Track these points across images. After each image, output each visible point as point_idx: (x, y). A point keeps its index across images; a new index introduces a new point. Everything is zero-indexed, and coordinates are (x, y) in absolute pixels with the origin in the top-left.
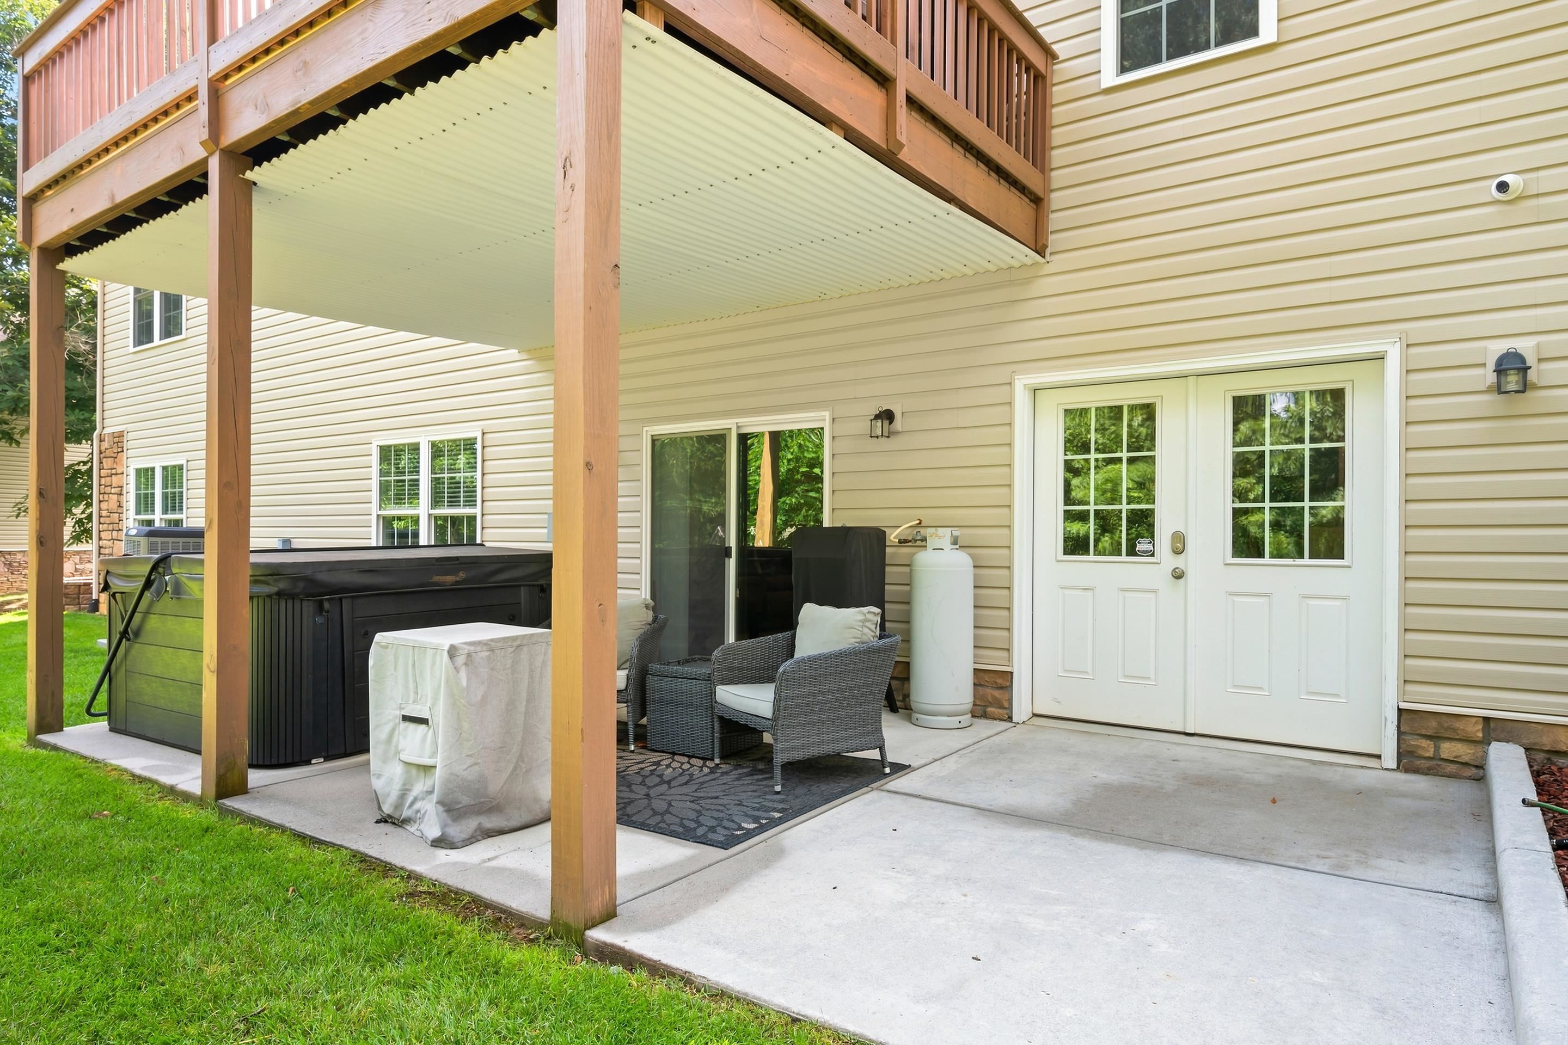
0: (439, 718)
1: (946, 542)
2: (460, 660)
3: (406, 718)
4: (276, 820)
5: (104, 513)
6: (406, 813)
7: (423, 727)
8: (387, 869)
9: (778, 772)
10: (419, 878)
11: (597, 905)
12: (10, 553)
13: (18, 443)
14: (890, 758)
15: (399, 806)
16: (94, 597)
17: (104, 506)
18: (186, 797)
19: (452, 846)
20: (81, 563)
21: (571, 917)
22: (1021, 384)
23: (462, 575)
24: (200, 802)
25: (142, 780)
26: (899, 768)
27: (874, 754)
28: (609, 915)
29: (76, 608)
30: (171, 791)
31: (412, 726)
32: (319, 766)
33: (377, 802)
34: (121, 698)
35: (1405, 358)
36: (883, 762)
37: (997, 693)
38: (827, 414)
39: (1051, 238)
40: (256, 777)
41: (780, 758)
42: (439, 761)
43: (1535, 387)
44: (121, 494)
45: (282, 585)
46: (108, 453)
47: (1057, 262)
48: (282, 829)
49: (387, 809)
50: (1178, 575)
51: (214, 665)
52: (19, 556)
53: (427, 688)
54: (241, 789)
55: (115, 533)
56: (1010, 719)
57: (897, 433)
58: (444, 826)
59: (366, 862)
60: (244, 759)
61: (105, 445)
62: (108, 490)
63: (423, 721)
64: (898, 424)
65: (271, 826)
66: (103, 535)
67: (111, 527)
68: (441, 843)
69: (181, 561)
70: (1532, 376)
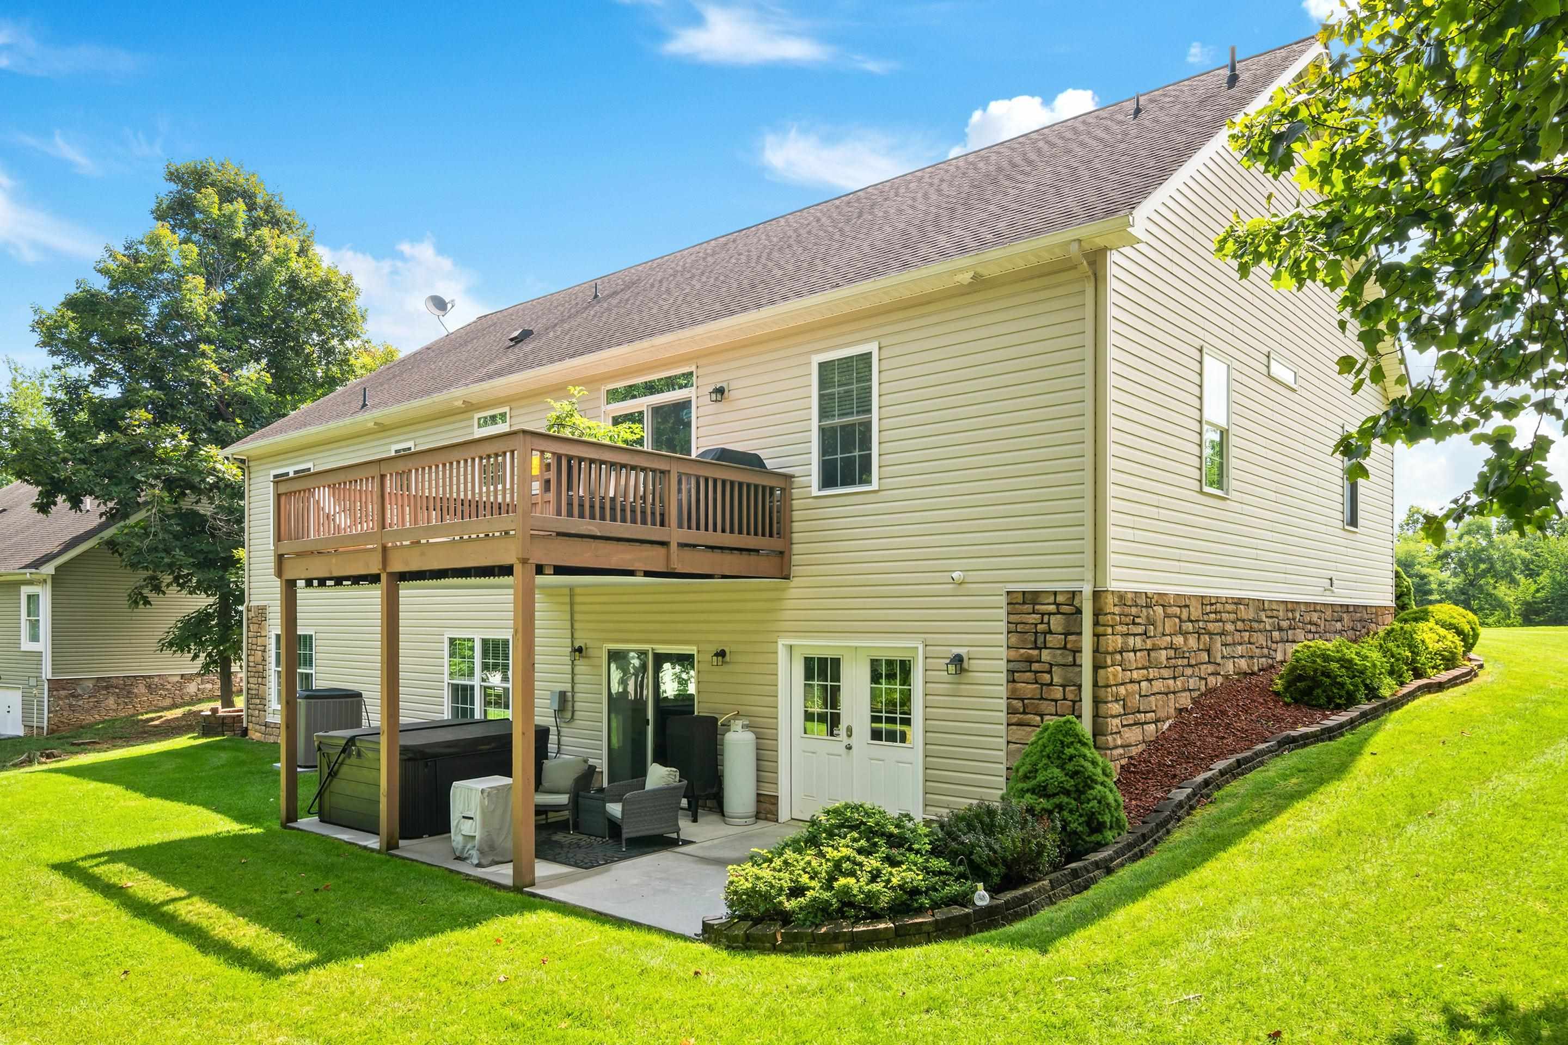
0: (478, 817)
1: (739, 728)
2: (485, 794)
3: (464, 817)
4: (414, 858)
5: (252, 664)
6: (465, 855)
7: (471, 821)
8: (459, 873)
9: (624, 842)
10: (470, 875)
11: (527, 881)
12: (149, 677)
13: (164, 593)
14: (682, 837)
15: (462, 852)
16: (245, 725)
17: (251, 658)
18: (372, 850)
19: (483, 867)
20: (202, 683)
21: (519, 884)
22: (782, 643)
23: (493, 745)
24: (379, 852)
25: (350, 843)
26: (687, 843)
27: (675, 836)
28: (532, 884)
29: (232, 733)
30: (365, 848)
31: (466, 820)
32: (426, 839)
33: (454, 851)
34: (326, 806)
35: (925, 652)
36: (678, 840)
37: (771, 807)
38: (695, 648)
39: (793, 568)
40: (402, 843)
41: (624, 836)
42: (478, 835)
43: (967, 671)
44: (264, 651)
45: (410, 755)
46: (254, 620)
47: (795, 582)
48: (417, 861)
49: (458, 854)
50: (849, 748)
51: (385, 794)
52: (156, 680)
53: (473, 805)
54: (397, 847)
55: (260, 680)
56: (777, 821)
57: (727, 663)
58: (479, 859)
59: (451, 871)
60: (397, 835)
61: (252, 614)
62: (254, 647)
63: (472, 818)
64: (728, 658)
65: (412, 860)
66: (251, 680)
67: (257, 675)
68: (479, 865)
69: (361, 740)
70: (965, 665)
